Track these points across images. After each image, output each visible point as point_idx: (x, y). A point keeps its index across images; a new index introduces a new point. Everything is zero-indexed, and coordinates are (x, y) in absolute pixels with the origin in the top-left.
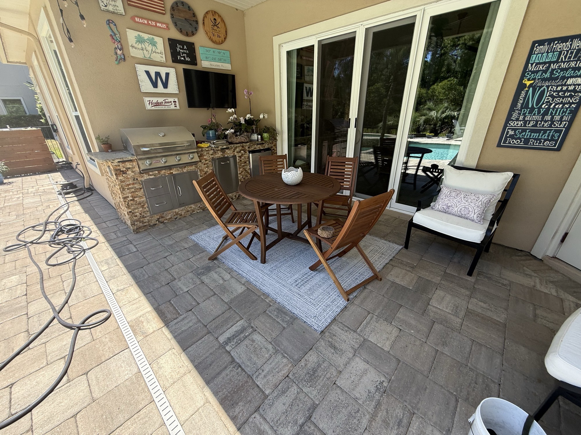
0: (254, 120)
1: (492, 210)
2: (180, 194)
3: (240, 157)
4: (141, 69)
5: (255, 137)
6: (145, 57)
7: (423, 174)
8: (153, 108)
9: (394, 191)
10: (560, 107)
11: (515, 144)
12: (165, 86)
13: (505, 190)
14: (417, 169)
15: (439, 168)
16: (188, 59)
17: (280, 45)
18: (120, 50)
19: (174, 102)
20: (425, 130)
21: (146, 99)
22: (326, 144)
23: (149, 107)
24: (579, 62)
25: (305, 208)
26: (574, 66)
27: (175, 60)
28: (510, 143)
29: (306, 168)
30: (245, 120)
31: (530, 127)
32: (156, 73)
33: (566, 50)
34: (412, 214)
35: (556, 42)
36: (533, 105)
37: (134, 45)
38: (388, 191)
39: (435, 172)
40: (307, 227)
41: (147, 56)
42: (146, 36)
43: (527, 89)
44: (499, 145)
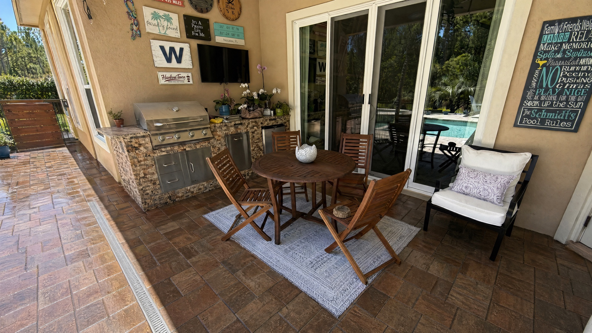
0: (267, 95)
1: (512, 192)
2: (192, 170)
3: (253, 133)
4: (156, 45)
5: (268, 112)
6: (160, 32)
7: (440, 153)
8: (167, 82)
9: (411, 171)
10: (574, 87)
11: (531, 124)
12: (179, 60)
13: (523, 171)
14: (434, 148)
15: (456, 146)
16: (202, 35)
17: (293, 21)
18: (136, 26)
19: (187, 77)
20: (441, 105)
21: (160, 74)
22: (340, 120)
23: (162, 82)
24: (590, 43)
25: (319, 186)
26: (586, 47)
27: (190, 35)
28: (526, 123)
29: (320, 145)
30: (258, 95)
31: (545, 107)
32: (170, 48)
33: (576, 31)
34: (430, 195)
35: (566, 23)
36: (547, 85)
37: (150, 21)
38: (405, 170)
39: (453, 150)
40: (322, 207)
41: (163, 32)
42: (162, 13)
43: (540, 68)
44: (515, 125)
